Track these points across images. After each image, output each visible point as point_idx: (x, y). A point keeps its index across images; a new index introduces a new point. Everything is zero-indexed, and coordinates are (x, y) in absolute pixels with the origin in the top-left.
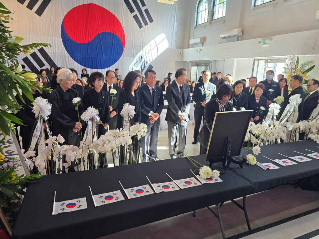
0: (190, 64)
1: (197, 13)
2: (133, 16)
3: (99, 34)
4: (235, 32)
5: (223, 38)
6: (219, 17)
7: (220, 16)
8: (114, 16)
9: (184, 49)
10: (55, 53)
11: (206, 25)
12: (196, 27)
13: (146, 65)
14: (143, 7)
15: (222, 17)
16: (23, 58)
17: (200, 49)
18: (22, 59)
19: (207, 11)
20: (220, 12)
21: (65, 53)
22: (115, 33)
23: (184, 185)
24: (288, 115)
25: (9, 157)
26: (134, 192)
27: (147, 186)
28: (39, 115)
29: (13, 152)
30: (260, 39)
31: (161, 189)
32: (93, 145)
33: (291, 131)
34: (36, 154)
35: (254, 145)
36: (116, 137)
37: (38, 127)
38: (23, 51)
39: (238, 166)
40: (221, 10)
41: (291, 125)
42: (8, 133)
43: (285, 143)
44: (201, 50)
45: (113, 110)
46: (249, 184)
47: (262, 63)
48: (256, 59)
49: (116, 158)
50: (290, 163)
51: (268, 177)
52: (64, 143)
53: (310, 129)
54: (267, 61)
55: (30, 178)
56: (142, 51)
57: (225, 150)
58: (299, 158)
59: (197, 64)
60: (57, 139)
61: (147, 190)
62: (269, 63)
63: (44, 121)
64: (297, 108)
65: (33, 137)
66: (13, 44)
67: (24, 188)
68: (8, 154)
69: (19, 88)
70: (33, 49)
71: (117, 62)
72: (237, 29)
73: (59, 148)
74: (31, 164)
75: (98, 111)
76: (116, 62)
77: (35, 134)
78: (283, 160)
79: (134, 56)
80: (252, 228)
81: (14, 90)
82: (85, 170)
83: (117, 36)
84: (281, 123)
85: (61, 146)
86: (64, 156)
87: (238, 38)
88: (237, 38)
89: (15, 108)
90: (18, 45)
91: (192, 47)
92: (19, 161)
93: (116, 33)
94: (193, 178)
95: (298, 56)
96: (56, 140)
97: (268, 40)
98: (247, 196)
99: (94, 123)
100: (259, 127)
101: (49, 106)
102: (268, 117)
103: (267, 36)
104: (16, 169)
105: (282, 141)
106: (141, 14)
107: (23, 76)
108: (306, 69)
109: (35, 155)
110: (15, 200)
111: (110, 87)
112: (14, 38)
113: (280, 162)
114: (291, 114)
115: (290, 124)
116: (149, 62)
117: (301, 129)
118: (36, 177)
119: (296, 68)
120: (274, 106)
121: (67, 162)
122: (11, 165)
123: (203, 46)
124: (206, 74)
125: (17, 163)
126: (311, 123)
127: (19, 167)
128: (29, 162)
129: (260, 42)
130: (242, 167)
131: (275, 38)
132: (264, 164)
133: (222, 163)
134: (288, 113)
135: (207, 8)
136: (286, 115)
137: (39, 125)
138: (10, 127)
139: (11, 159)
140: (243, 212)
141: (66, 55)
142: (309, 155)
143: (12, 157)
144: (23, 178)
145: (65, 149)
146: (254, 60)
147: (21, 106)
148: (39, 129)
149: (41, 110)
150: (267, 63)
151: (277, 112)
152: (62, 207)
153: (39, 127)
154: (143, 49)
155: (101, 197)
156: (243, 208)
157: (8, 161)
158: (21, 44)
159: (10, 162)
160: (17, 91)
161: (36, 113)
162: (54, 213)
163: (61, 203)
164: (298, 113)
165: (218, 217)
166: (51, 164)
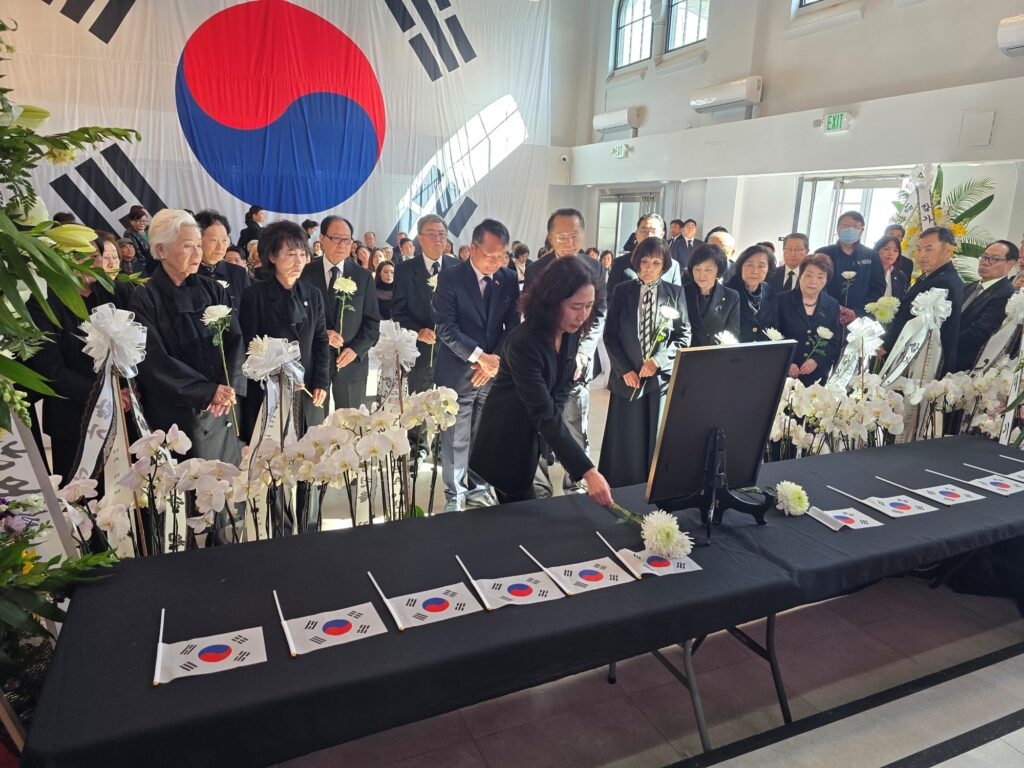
0: (597, 194)
1: (618, 29)
2: (412, 42)
3: (300, 99)
4: (740, 90)
5: (699, 110)
6: (686, 43)
7: (691, 38)
8: (349, 41)
9: (574, 145)
10: (158, 161)
11: (646, 68)
12: (612, 76)
13: (453, 201)
14: (441, 9)
15: (695, 40)
16: (53, 179)
17: (627, 146)
18: (51, 184)
19: (649, 22)
20: (690, 27)
21: (189, 163)
22: (353, 96)
23: (578, 584)
24: (910, 355)
25: (9, 499)
26: (419, 608)
27: (460, 587)
28: (105, 362)
29: (24, 483)
30: (818, 113)
31: (504, 598)
32: (285, 459)
33: (919, 405)
34: (101, 491)
35: (799, 451)
36: (357, 431)
37: (104, 401)
38: (47, 154)
39: (750, 519)
40: (693, 18)
41: (918, 387)
42: (6, 421)
43: (900, 446)
44: (630, 149)
45: (346, 345)
46: (785, 576)
47: (826, 189)
48: (806, 177)
49: (359, 500)
50: (915, 508)
51: (844, 554)
52: (191, 454)
53: (978, 399)
54: (841, 184)
55: (79, 568)
56: (440, 153)
57: (706, 469)
58: (942, 493)
59: (618, 195)
60: (165, 442)
61: (459, 600)
62: (847, 191)
63: (123, 383)
64: (937, 333)
65: (88, 435)
66: (14, 131)
67: (62, 601)
68: (6, 491)
69: (39, 274)
70: (81, 147)
71: (360, 189)
72: (744, 81)
73: (173, 467)
74: (83, 523)
75: (297, 347)
76: (356, 189)
77: (95, 426)
78: (894, 499)
79: (414, 171)
80: (795, 717)
81: (21, 283)
82: (261, 538)
83: (357, 105)
84: (886, 383)
85: (179, 462)
86: (191, 496)
87: (750, 108)
88: (744, 109)
89: (26, 340)
90: (31, 133)
91: (601, 140)
92: (44, 511)
93: (355, 96)
94: (606, 561)
95: (939, 167)
96: (164, 444)
97: (845, 114)
98: (777, 614)
99: (285, 387)
100: (815, 396)
101: (140, 334)
102: (845, 363)
103: (842, 102)
104: (33, 538)
105: (889, 437)
106: (435, 32)
107: (51, 237)
108: (967, 208)
109: (96, 494)
110: (33, 638)
111: (334, 270)
112: (16, 112)
113: (884, 505)
114: (918, 353)
115: (914, 383)
116: (464, 191)
117: (951, 399)
118: (101, 563)
119: (935, 203)
120: (863, 327)
121: (201, 514)
122: (19, 525)
123: (635, 135)
124: (649, 226)
125: (38, 520)
126: (981, 380)
127: (44, 533)
128: (75, 515)
129: (818, 123)
130: (761, 522)
131: (867, 107)
132: (831, 514)
133: (698, 510)
134: (910, 350)
135: (648, 11)
136: (903, 354)
137: (108, 394)
138: (12, 402)
139: (18, 505)
140: (767, 664)
141: (194, 169)
142: (975, 482)
143: (19, 499)
144: (58, 566)
145: (193, 473)
146: (801, 181)
147: (46, 336)
148: (107, 410)
149: (113, 347)
150: (842, 191)
151: (873, 346)
152: (184, 659)
153: (107, 403)
154: (442, 148)
155: (312, 625)
156: (767, 654)
157: (8, 513)
158: (43, 130)
159: (13, 515)
160: (32, 284)
161: (96, 357)
162: (158, 679)
163: (183, 645)
164: (939, 350)
165: (685, 682)
166: (148, 520)
